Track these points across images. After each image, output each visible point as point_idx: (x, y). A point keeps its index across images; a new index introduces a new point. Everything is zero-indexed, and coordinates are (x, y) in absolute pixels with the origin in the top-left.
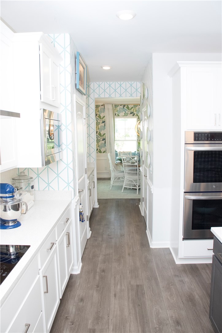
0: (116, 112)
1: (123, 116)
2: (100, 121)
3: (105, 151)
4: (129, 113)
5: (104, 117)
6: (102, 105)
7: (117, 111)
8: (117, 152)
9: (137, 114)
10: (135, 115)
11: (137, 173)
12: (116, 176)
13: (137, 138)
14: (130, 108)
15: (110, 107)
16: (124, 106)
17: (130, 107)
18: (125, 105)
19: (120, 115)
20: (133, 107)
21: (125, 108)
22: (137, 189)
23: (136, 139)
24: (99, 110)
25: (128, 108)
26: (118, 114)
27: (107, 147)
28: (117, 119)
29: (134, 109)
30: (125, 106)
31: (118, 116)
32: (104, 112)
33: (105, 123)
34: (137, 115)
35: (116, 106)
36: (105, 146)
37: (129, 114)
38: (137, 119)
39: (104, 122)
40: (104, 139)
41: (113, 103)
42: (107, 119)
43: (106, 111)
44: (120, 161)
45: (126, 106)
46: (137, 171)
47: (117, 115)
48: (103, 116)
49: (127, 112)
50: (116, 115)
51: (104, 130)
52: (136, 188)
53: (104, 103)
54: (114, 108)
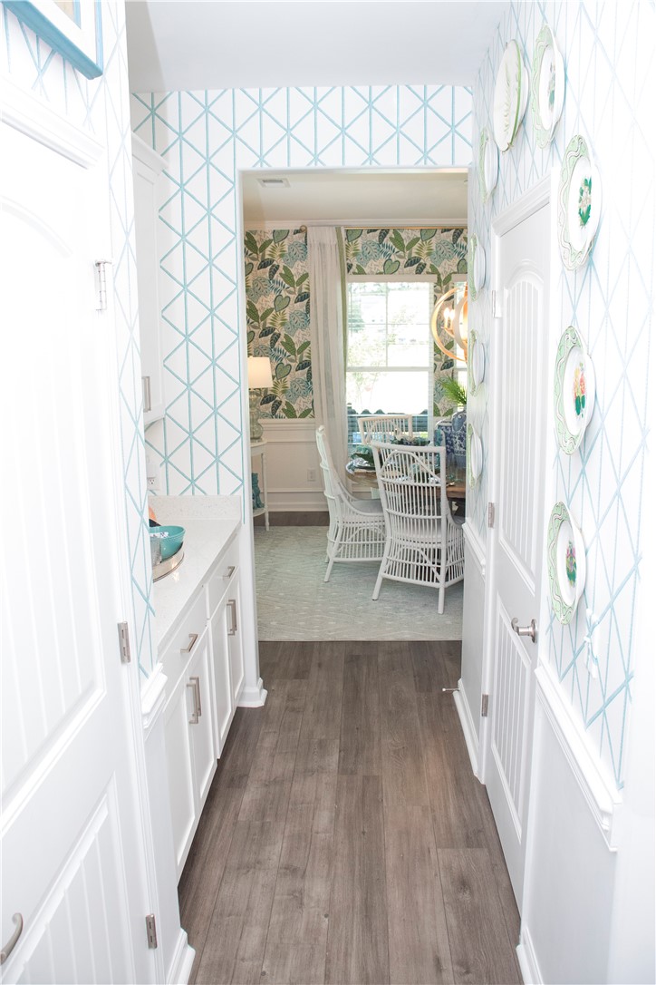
0: (351, 257)
1: (381, 273)
2: (290, 292)
3: (309, 411)
4: (403, 261)
5: (305, 276)
6: (297, 232)
7: (355, 255)
8: (354, 412)
9: (432, 266)
10: (425, 270)
11: (439, 520)
12: (348, 525)
13: (433, 361)
14: (406, 244)
15: (329, 237)
16: (384, 233)
17: (406, 237)
18: (387, 231)
19: (366, 270)
20: (417, 239)
21: (387, 241)
22: (437, 590)
23: (427, 365)
24: (286, 248)
25: (398, 240)
26: (358, 267)
27: (316, 396)
28: (355, 285)
29: (421, 247)
30: (388, 236)
31: (361, 272)
32: (304, 258)
33: (308, 302)
34: (434, 271)
35: (352, 234)
36: (311, 389)
37: (402, 266)
38: (433, 285)
39: (304, 297)
40: (305, 365)
41: (339, 222)
42: (315, 286)
43: (313, 253)
44: (365, 463)
45: (391, 234)
46: (439, 514)
47: (354, 269)
48: (302, 273)
49: (394, 258)
50: (351, 269)
51: (303, 327)
52: (434, 585)
53: (306, 223)
54: (345, 242)
